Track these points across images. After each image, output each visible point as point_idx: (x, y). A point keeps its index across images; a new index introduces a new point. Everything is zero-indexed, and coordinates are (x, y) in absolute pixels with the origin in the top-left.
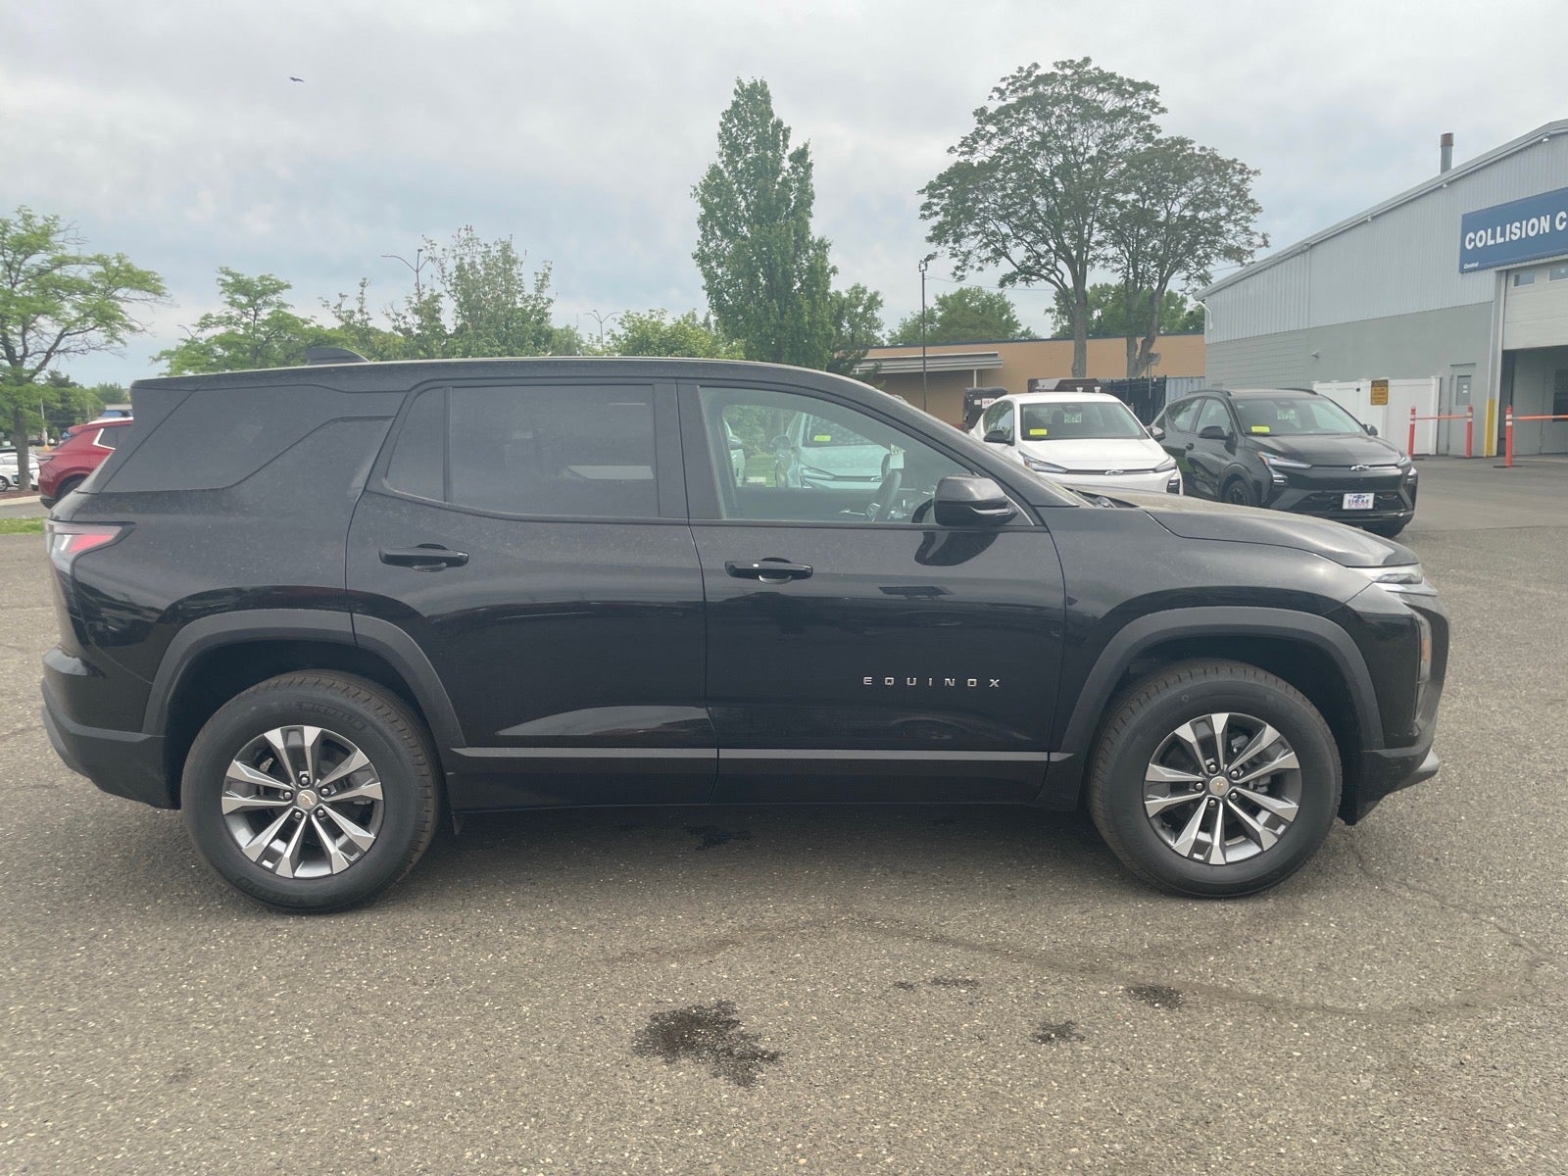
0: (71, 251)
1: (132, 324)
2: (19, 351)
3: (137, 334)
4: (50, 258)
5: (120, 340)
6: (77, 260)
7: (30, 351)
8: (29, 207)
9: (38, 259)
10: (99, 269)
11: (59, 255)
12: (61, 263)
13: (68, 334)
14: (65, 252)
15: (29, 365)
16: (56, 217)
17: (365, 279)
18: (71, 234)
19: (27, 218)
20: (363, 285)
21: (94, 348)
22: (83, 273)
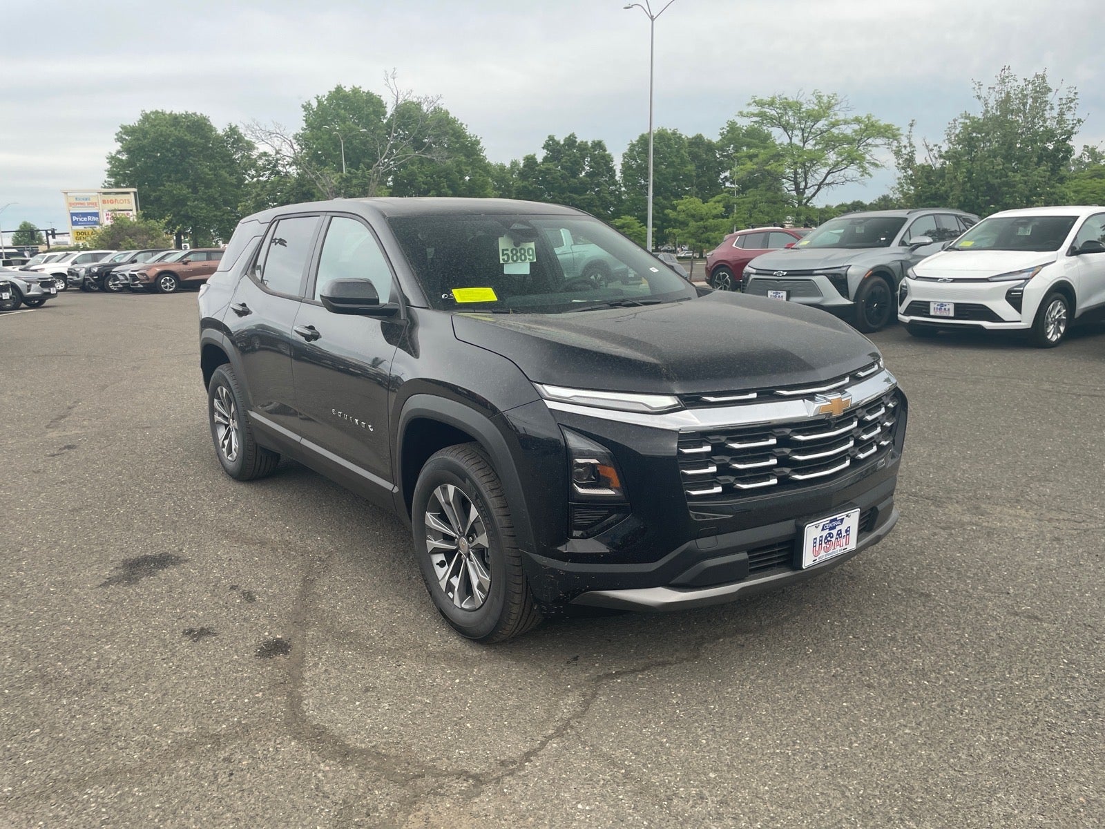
0: (841, 116)
1: (876, 162)
2: (802, 185)
3: (879, 169)
4: (826, 122)
5: (868, 173)
6: (846, 122)
7: (809, 185)
8: (820, 90)
9: (821, 124)
10: (856, 127)
11: (833, 120)
12: (834, 125)
13: (833, 172)
14: (837, 117)
15: (808, 193)
16: (835, 94)
17: (913, 121)
18: (844, 104)
19: (819, 97)
20: (911, 125)
21: (849, 181)
22: (848, 130)
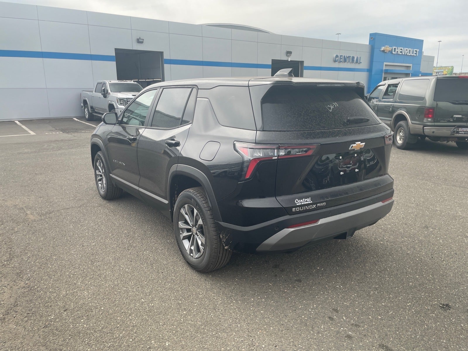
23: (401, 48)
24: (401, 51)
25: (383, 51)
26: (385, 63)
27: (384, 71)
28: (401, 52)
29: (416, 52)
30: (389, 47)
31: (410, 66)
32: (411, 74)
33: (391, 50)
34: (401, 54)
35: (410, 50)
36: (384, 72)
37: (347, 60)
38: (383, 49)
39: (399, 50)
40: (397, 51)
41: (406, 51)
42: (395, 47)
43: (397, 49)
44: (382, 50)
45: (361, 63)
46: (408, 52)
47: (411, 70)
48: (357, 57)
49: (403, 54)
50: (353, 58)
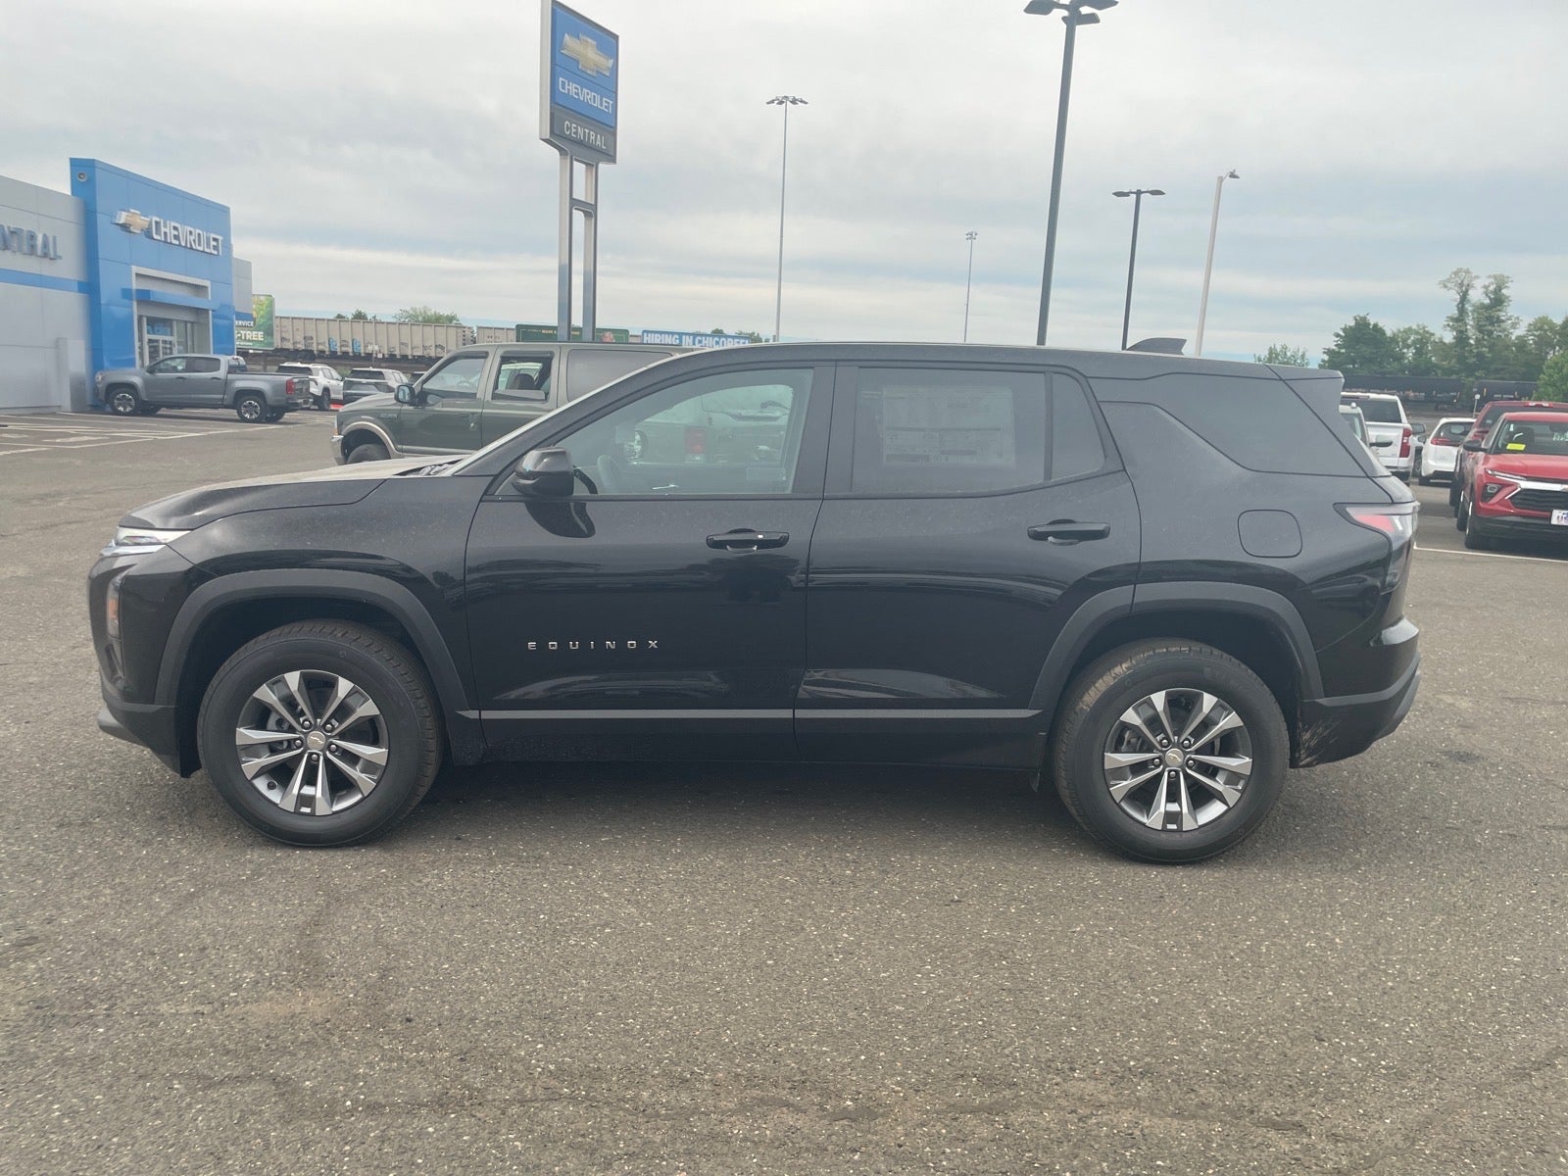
23: (176, 225)
24: (176, 233)
25: (125, 227)
26: (135, 269)
27: (134, 292)
28: (176, 237)
29: (215, 243)
30: (141, 215)
31: (206, 287)
32: (210, 312)
33: (146, 225)
34: (177, 242)
35: (199, 234)
36: (134, 297)
37: (14, 244)
38: (123, 218)
39: (168, 229)
40: (165, 233)
41: (189, 233)
42: (158, 219)
43: (165, 226)
44: (121, 222)
45: (60, 258)
46: (194, 241)
47: (210, 298)
48: (45, 235)
49: (183, 244)
50: (32, 237)
